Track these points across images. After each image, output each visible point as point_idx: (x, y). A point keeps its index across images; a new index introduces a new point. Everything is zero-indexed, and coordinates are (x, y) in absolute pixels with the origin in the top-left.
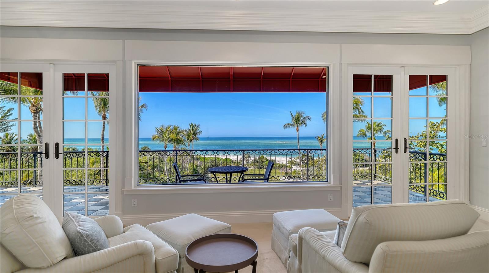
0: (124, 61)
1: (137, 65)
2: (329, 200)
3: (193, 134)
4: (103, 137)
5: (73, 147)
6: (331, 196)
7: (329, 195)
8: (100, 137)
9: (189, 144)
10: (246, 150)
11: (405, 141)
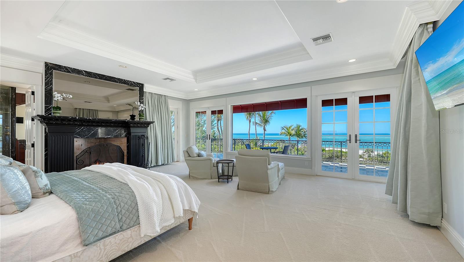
0: (226, 105)
1: (231, 106)
2: (306, 165)
4: (249, 133)
6: (306, 163)
11: (356, 136)
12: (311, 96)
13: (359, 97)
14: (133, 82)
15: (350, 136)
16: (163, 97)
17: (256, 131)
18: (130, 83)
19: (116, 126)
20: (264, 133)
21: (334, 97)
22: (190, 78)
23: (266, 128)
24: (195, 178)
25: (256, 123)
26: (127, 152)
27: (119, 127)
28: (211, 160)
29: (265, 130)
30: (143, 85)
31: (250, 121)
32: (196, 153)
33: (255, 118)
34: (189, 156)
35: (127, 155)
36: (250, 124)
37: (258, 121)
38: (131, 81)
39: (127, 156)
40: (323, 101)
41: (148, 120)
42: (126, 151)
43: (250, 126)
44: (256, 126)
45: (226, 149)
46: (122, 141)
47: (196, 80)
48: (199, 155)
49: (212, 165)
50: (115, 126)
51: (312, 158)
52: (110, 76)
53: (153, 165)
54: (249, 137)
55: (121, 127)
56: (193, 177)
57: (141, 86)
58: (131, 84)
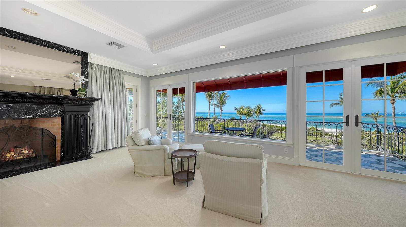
0: (188, 82)
1: (194, 82)
2: (285, 152)
3: (259, 110)
4: (209, 112)
5: (202, 117)
6: (286, 150)
7: (285, 149)
8: (208, 112)
9: (257, 116)
10: (262, 120)
11: (357, 117)
12: (293, 67)
13: (362, 66)
14: (72, 49)
15: (348, 117)
16: (117, 72)
17: (215, 111)
18: (67, 49)
19: (42, 103)
20: (221, 112)
21: (324, 68)
22: (144, 45)
23: (223, 108)
24: (142, 176)
25: (215, 104)
26: (62, 137)
27: (47, 103)
28: (165, 150)
29: (221, 110)
30: (87, 54)
31: (210, 103)
32: (144, 140)
33: (214, 100)
34: (135, 144)
35: (61, 139)
36: (210, 105)
37: (216, 103)
38: (68, 48)
39: (61, 142)
40: (308, 74)
41: (95, 96)
42: (60, 135)
43: (210, 107)
44: (214, 107)
45: (188, 130)
46: (54, 122)
47: (152, 48)
48: (149, 143)
49: (167, 156)
50: (39, 103)
51: (294, 144)
52: (32, 37)
53: (100, 150)
54: (209, 115)
55: (50, 103)
56: (139, 173)
57: (84, 56)
58: (68, 51)
